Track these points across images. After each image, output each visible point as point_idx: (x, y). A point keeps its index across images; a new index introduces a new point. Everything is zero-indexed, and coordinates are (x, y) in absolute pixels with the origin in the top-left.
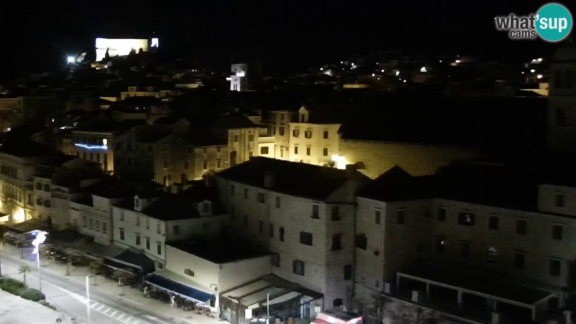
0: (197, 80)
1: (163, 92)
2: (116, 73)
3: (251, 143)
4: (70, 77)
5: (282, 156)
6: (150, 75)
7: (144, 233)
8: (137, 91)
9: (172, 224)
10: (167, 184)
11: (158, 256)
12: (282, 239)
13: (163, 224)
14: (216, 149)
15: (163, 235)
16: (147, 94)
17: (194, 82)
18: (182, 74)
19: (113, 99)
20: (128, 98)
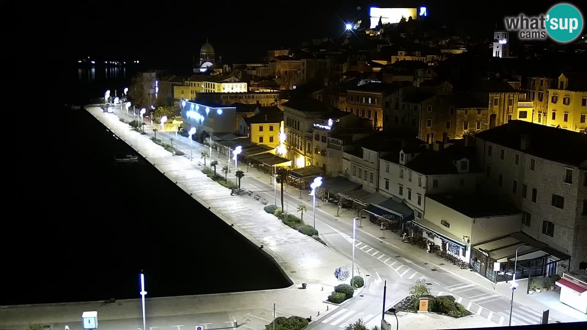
0: (462, 46)
1: (429, 57)
2: (388, 39)
3: (510, 107)
4: (346, 42)
5: (539, 121)
6: (417, 41)
7: (406, 184)
8: (406, 55)
9: (431, 178)
10: (430, 142)
11: (418, 206)
12: (534, 200)
13: (424, 178)
14: (477, 112)
15: (424, 188)
16: (415, 58)
17: (458, 48)
18: (447, 41)
19: (384, 63)
20: (398, 62)
